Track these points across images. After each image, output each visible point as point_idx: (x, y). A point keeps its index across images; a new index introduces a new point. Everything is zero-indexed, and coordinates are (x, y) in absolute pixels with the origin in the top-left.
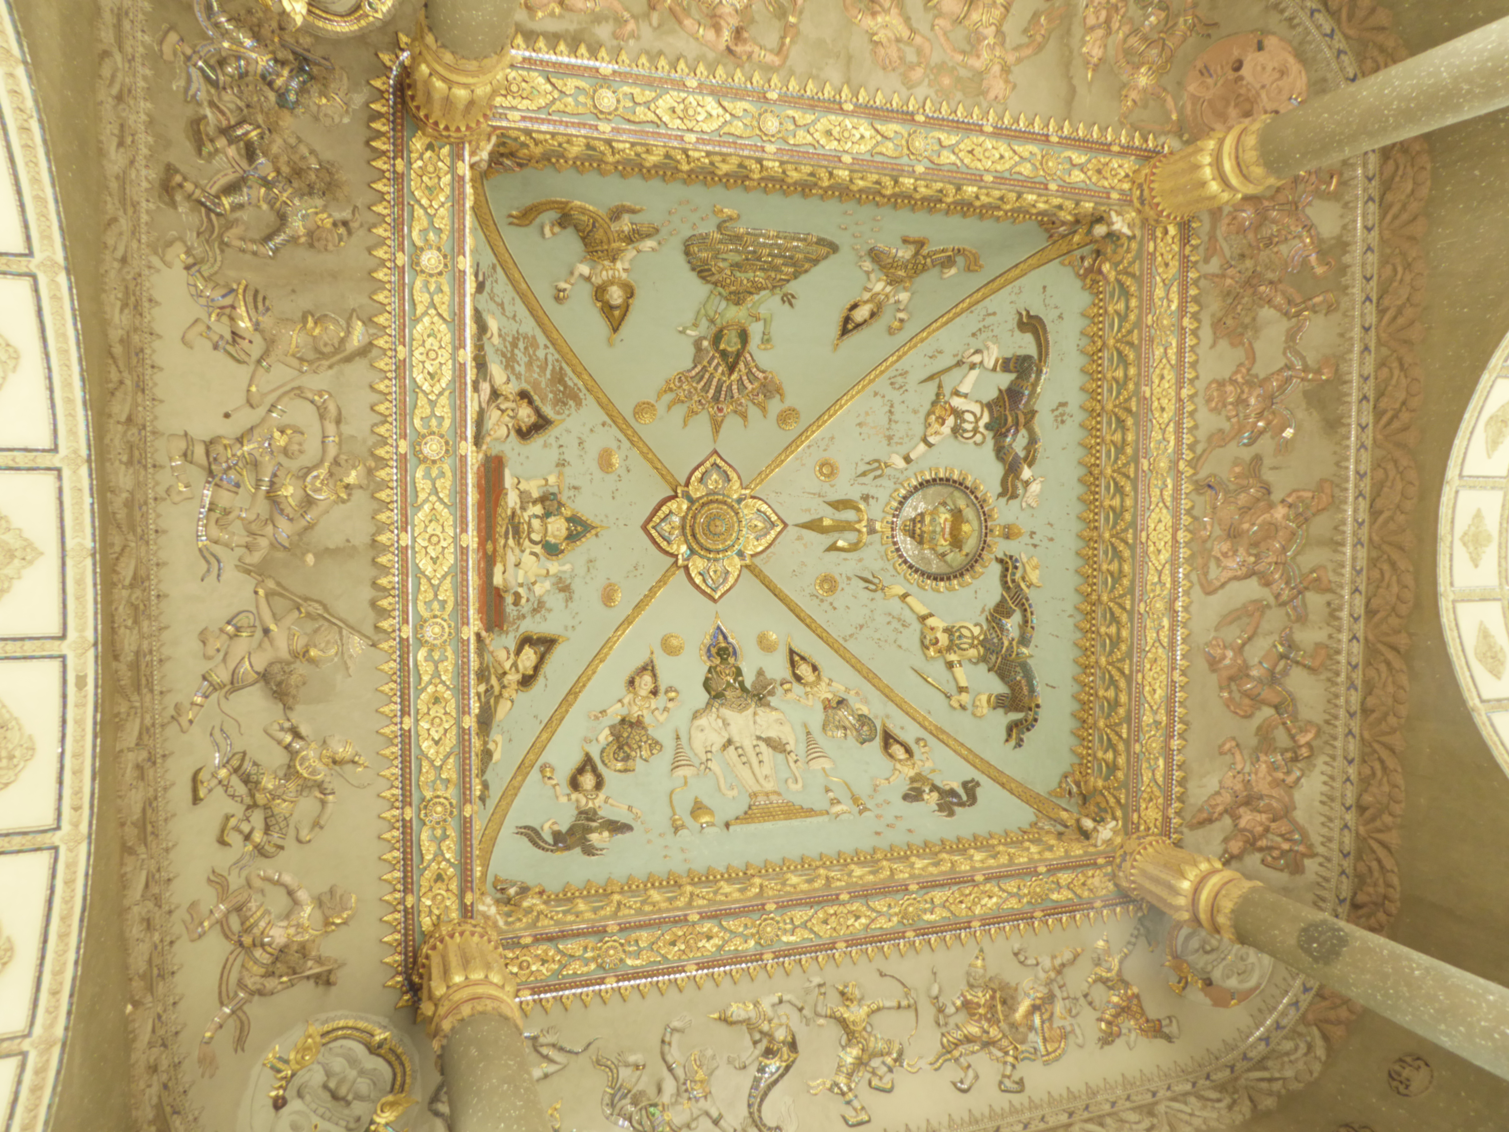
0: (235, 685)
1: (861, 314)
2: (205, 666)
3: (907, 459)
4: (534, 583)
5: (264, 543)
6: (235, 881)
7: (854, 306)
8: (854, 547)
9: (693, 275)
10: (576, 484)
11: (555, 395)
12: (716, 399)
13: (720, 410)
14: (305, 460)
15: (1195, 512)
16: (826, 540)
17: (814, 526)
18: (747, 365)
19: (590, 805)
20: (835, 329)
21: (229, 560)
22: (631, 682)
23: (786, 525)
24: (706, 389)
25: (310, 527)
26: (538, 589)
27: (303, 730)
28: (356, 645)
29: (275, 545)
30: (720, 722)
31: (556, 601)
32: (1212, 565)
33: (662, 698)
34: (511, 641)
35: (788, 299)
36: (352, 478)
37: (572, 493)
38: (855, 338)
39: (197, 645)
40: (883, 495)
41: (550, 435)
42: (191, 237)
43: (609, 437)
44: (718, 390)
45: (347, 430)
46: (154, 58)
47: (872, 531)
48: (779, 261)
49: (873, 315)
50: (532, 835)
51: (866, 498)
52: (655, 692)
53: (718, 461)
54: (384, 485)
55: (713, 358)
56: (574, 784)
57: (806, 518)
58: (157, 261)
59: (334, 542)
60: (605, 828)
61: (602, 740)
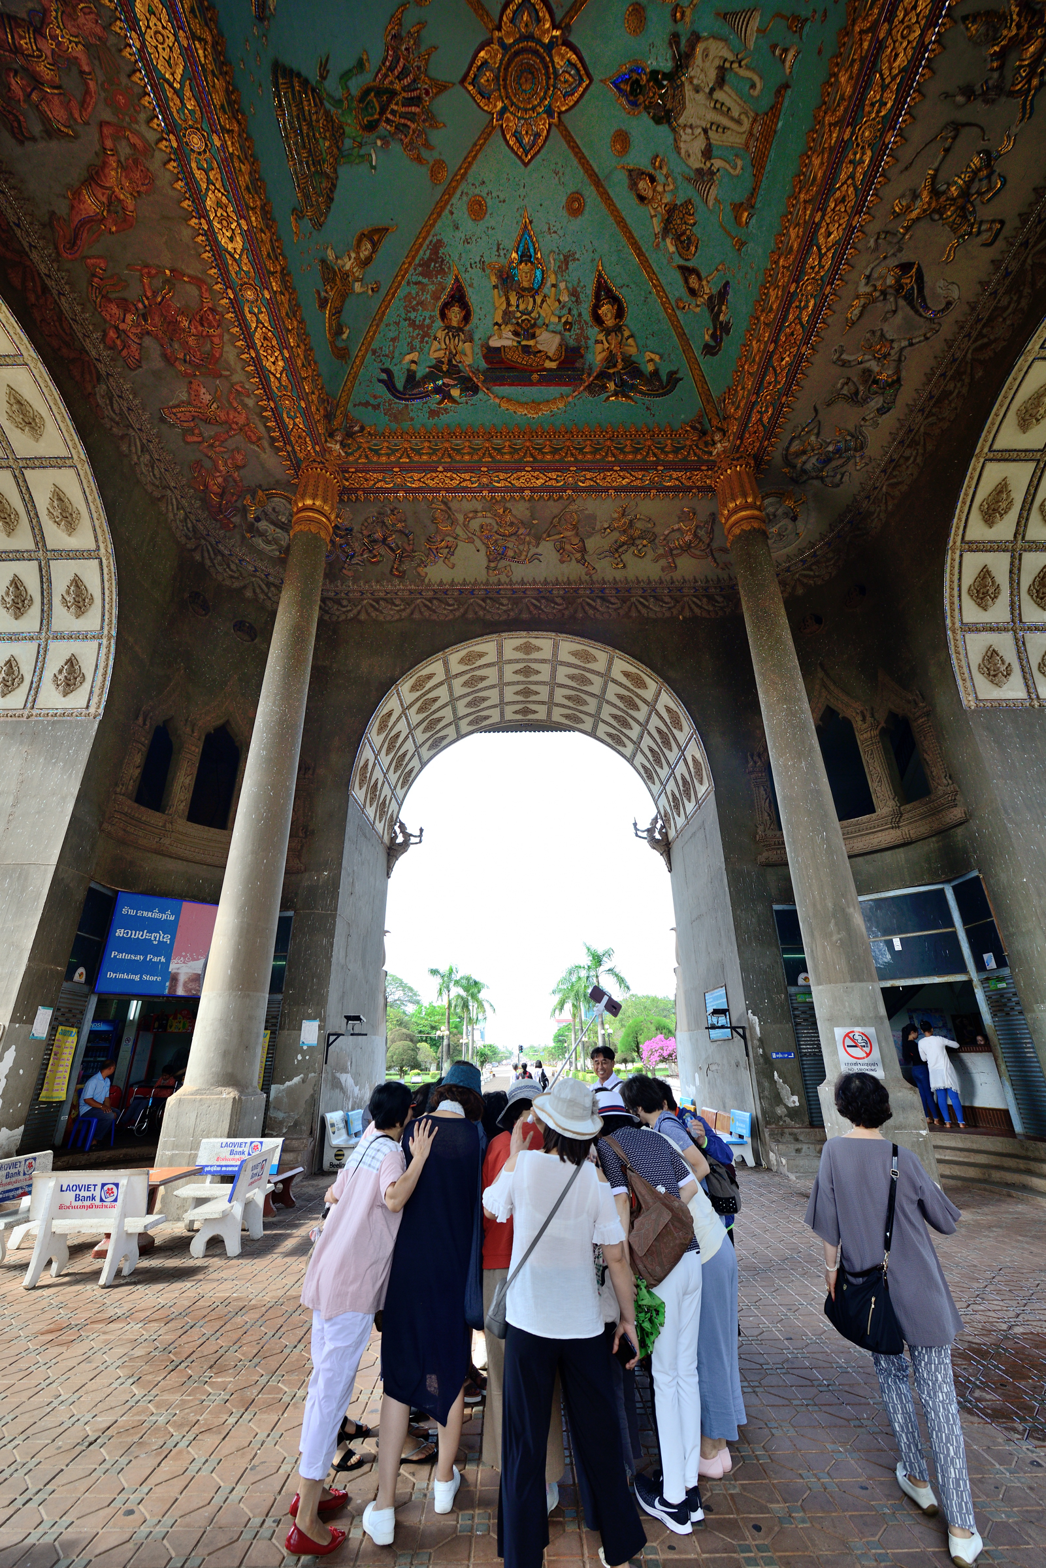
0: (583, 550)
2: (574, 561)
4: (559, 301)
5: (528, 539)
10: (495, 248)
11: (438, 273)
12: (418, 100)
13: (427, 93)
14: (494, 524)
18: (386, 76)
19: (706, 297)
21: (533, 550)
24: (412, 117)
25: (522, 523)
26: (565, 298)
27: (606, 526)
28: (573, 507)
29: (528, 534)
30: (689, 131)
31: (573, 273)
33: (658, 175)
35: (324, 69)
36: (501, 511)
37: (502, 253)
39: (565, 565)
41: (465, 278)
42: (414, 564)
43: (459, 205)
44: (410, 101)
45: (479, 508)
46: (356, 580)
48: (305, 127)
52: (653, 179)
53: (469, 80)
54: (503, 497)
55: (388, 121)
56: (693, 292)
58: (426, 581)
59: (528, 513)
60: (721, 303)
61: (672, 249)
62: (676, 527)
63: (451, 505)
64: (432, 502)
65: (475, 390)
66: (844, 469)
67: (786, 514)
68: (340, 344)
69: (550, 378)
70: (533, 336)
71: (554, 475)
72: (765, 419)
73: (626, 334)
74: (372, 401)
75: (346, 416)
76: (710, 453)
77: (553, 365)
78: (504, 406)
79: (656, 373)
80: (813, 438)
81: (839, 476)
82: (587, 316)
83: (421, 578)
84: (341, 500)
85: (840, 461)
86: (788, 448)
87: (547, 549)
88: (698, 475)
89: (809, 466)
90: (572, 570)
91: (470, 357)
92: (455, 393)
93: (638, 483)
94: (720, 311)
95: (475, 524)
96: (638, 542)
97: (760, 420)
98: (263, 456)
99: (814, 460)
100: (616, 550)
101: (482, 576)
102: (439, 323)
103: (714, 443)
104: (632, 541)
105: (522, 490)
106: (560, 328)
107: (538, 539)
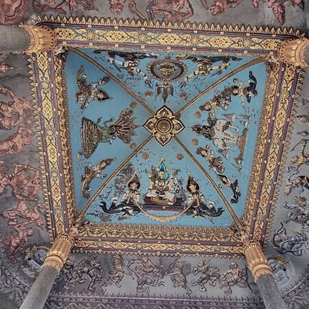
1: (101, 96)
3: (145, 76)
5: (158, 274)
6: (223, 283)
7: (99, 99)
8: (172, 89)
9: (96, 150)
10: (151, 167)
12: (129, 129)
15: (161, 20)
16: (170, 95)
17: (165, 99)
19: (230, 184)
20: (107, 101)
22: (203, 156)
23: (165, 106)
24: (126, 133)
26: (176, 182)
27: (196, 269)
30: (217, 139)
31: (179, 176)
32: (182, 11)
33: (208, 150)
34: (187, 194)
35: (99, 120)
38: (109, 94)
40: (156, 81)
42: (100, 285)
43: (140, 155)
44: (126, 129)
47: (167, 84)
48: (89, 132)
49: (101, 92)
50: (233, 201)
51: (157, 85)
52: (206, 151)
53: (146, 125)
56: (224, 182)
57: (162, 100)
58: (105, 293)
59: (159, 262)
60: (236, 186)
61: (215, 170)
62: (229, 271)
63: (122, 256)
64: (114, 255)
65: (139, 211)
66: (301, 248)
67: (280, 268)
68: (86, 192)
69: (170, 208)
70: (164, 194)
71: (171, 245)
72: (261, 227)
73: (200, 195)
74: (96, 213)
75: (83, 218)
76: (240, 239)
77: (172, 204)
78: (150, 217)
79: (213, 208)
80: (284, 235)
81: (300, 251)
82: (185, 188)
83: (103, 292)
84: (72, 252)
85: (298, 245)
86: (274, 239)
87: (167, 279)
88: (236, 249)
89: (285, 246)
90: (180, 291)
91: (138, 200)
92: (131, 212)
93: (209, 251)
94: (236, 189)
95: (133, 266)
96: (211, 278)
97: (259, 227)
98: (42, 232)
99: (286, 244)
100: (201, 282)
101: (134, 292)
102: (127, 188)
103: (241, 235)
104: (208, 277)
105: (156, 251)
106: (174, 192)
107: (163, 275)
